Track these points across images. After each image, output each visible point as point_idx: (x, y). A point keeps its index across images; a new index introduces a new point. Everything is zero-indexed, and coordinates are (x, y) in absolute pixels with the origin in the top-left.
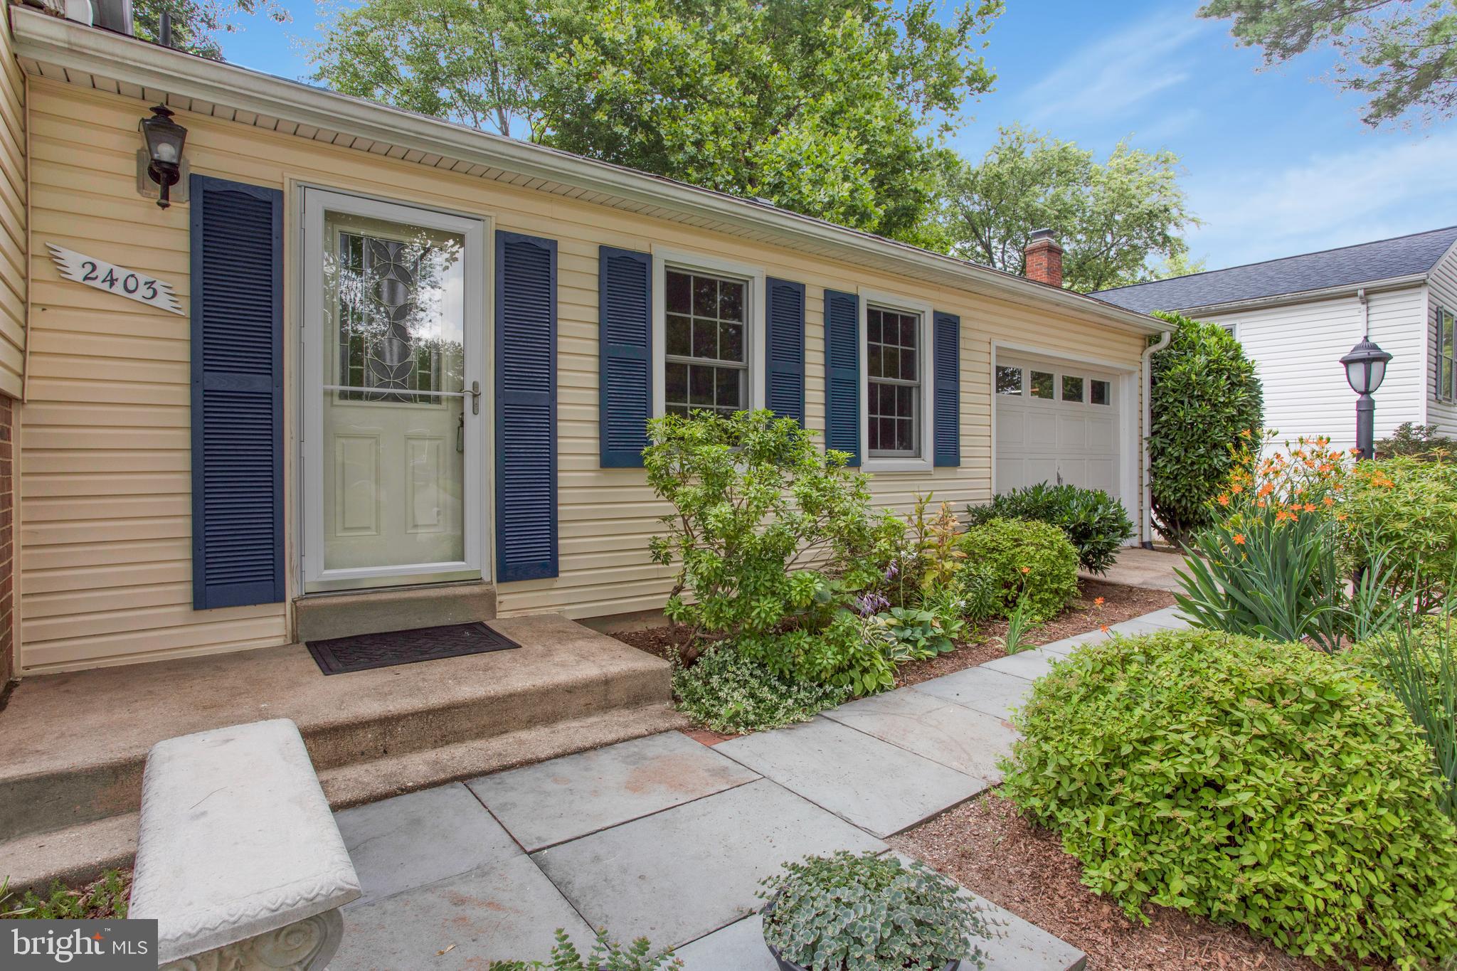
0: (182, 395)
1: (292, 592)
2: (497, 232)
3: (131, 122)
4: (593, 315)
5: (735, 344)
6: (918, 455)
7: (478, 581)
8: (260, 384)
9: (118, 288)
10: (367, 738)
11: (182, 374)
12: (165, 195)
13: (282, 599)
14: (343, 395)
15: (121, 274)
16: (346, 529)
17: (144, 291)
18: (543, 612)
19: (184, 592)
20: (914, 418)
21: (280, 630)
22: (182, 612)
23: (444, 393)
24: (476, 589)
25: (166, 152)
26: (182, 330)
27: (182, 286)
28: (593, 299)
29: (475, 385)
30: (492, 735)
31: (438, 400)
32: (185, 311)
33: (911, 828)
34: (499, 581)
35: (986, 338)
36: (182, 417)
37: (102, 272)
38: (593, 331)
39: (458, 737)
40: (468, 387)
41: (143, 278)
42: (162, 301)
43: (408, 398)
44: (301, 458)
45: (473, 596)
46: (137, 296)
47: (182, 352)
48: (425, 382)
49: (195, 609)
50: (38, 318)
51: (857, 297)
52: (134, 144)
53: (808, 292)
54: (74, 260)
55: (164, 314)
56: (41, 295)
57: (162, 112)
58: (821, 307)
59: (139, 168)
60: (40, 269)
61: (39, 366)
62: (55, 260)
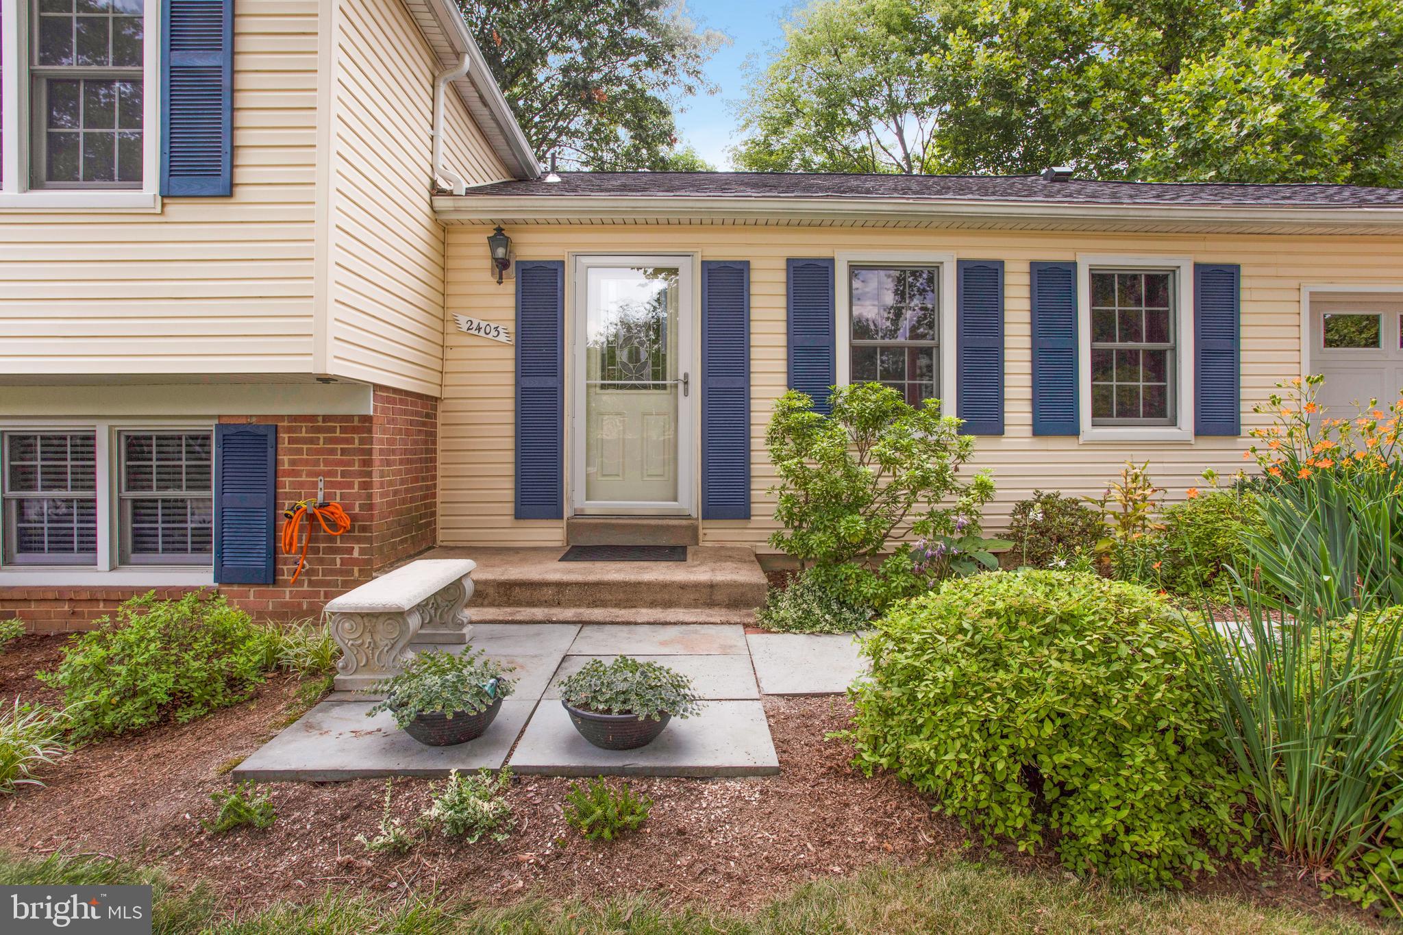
1: (567, 512)
2: (703, 262)
3: (483, 239)
4: (782, 315)
5: (927, 325)
6: (1174, 423)
7: (689, 517)
8: (550, 382)
9: (482, 333)
10: (549, 592)
12: (501, 277)
13: (562, 518)
14: (603, 387)
15: (483, 325)
16: (604, 475)
17: (494, 333)
18: (738, 545)
19: (509, 508)
20: (1169, 384)
21: (561, 538)
22: (509, 520)
23: (668, 382)
24: (684, 522)
25: (501, 252)
26: (510, 353)
27: (511, 327)
28: (782, 302)
29: (686, 376)
30: (625, 607)
31: (664, 387)
32: (513, 342)
33: (795, 696)
34: (703, 518)
35: (1294, 284)
36: (510, 406)
37: (475, 326)
38: (782, 327)
39: (604, 604)
40: (681, 377)
41: (493, 325)
42: (502, 337)
43: (645, 387)
44: (573, 428)
45: (681, 527)
46: (490, 336)
48: (656, 376)
49: (516, 518)
50: (449, 354)
51: (1075, 264)
52: (486, 250)
53: (1007, 267)
54: (463, 320)
55: (502, 345)
56: (451, 341)
57: (499, 230)
58: (1026, 279)
59: (488, 263)
60: (451, 328)
61: (449, 379)
62: (455, 321)
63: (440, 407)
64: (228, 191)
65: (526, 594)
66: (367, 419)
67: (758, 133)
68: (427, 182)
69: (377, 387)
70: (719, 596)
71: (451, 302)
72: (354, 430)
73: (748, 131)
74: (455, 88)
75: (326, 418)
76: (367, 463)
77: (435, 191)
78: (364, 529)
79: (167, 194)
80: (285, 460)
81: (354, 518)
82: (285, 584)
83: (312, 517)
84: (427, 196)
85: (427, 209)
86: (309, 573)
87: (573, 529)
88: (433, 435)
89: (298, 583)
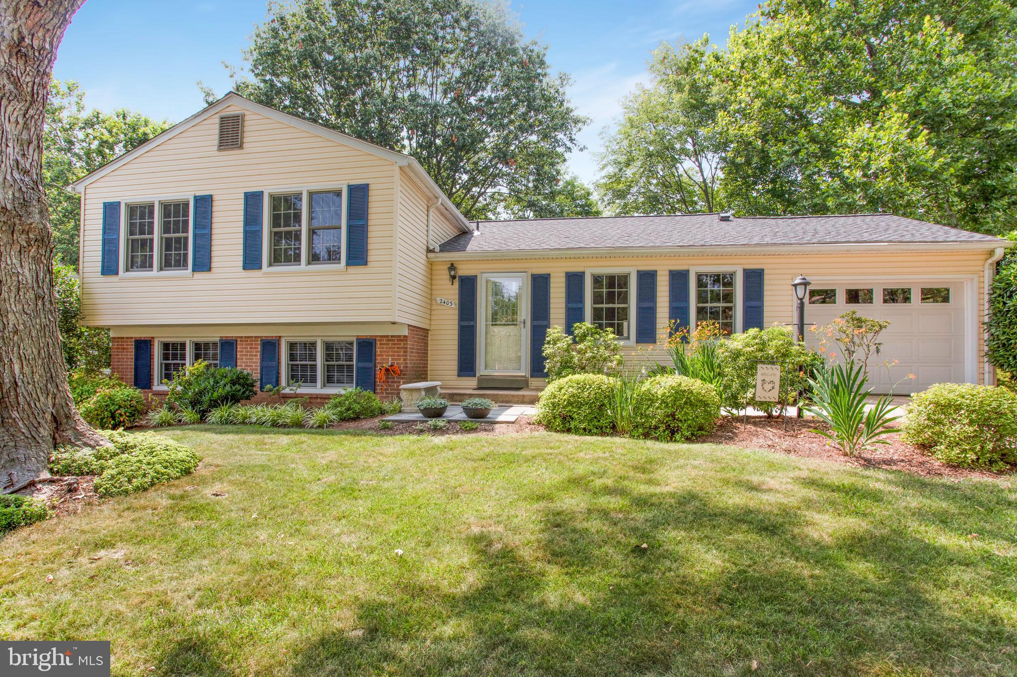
0: (456, 327)
1: (477, 375)
2: (531, 275)
3: (446, 267)
4: (563, 295)
5: (624, 298)
7: (526, 377)
8: (472, 323)
9: (446, 304)
11: (456, 322)
12: (453, 282)
13: (475, 376)
14: (492, 324)
15: (446, 301)
16: (492, 361)
19: (456, 373)
20: (733, 321)
21: (475, 382)
22: (456, 377)
23: (518, 322)
25: (453, 273)
26: (457, 312)
27: (457, 302)
28: (563, 290)
29: (524, 320)
31: (516, 324)
32: (458, 308)
34: (531, 377)
35: (789, 276)
36: (456, 332)
37: (443, 301)
38: (563, 300)
40: (522, 321)
41: (450, 301)
42: (453, 306)
44: (480, 341)
45: (524, 380)
46: (449, 305)
47: (457, 317)
48: (513, 320)
49: (458, 376)
50: (433, 313)
51: (688, 271)
52: (447, 272)
53: (658, 273)
54: (438, 299)
55: (453, 309)
56: (433, 307)
57: (452, 264)
58: (667, 278)
59: (448, 277)
60: (434, 302)
61: (433, 322)
62: (435, 300)
63: (430, 333)
64: (365, 263)
65: (458, 398)
66: (405, 336)
67: (611, 170)
68: (425, 248)
69: (409, 326)
70: (526, 399)
71: (434, 292)
72: (401, 340)
73: (605, 170)
74: (437, 209)
75: (392, 336)
76: (405, 352)
77: (429, 251)
78: (404, 375)
79: (348, 264)
80: (378, 350)
81: (401, 371)
82: (378, 393)
83: (387, 370)
84: (425, 253)
85: (425, 258)
86: (386, 389)
87: (480, 380)
88: (427, 344)
89: (382, 393)
